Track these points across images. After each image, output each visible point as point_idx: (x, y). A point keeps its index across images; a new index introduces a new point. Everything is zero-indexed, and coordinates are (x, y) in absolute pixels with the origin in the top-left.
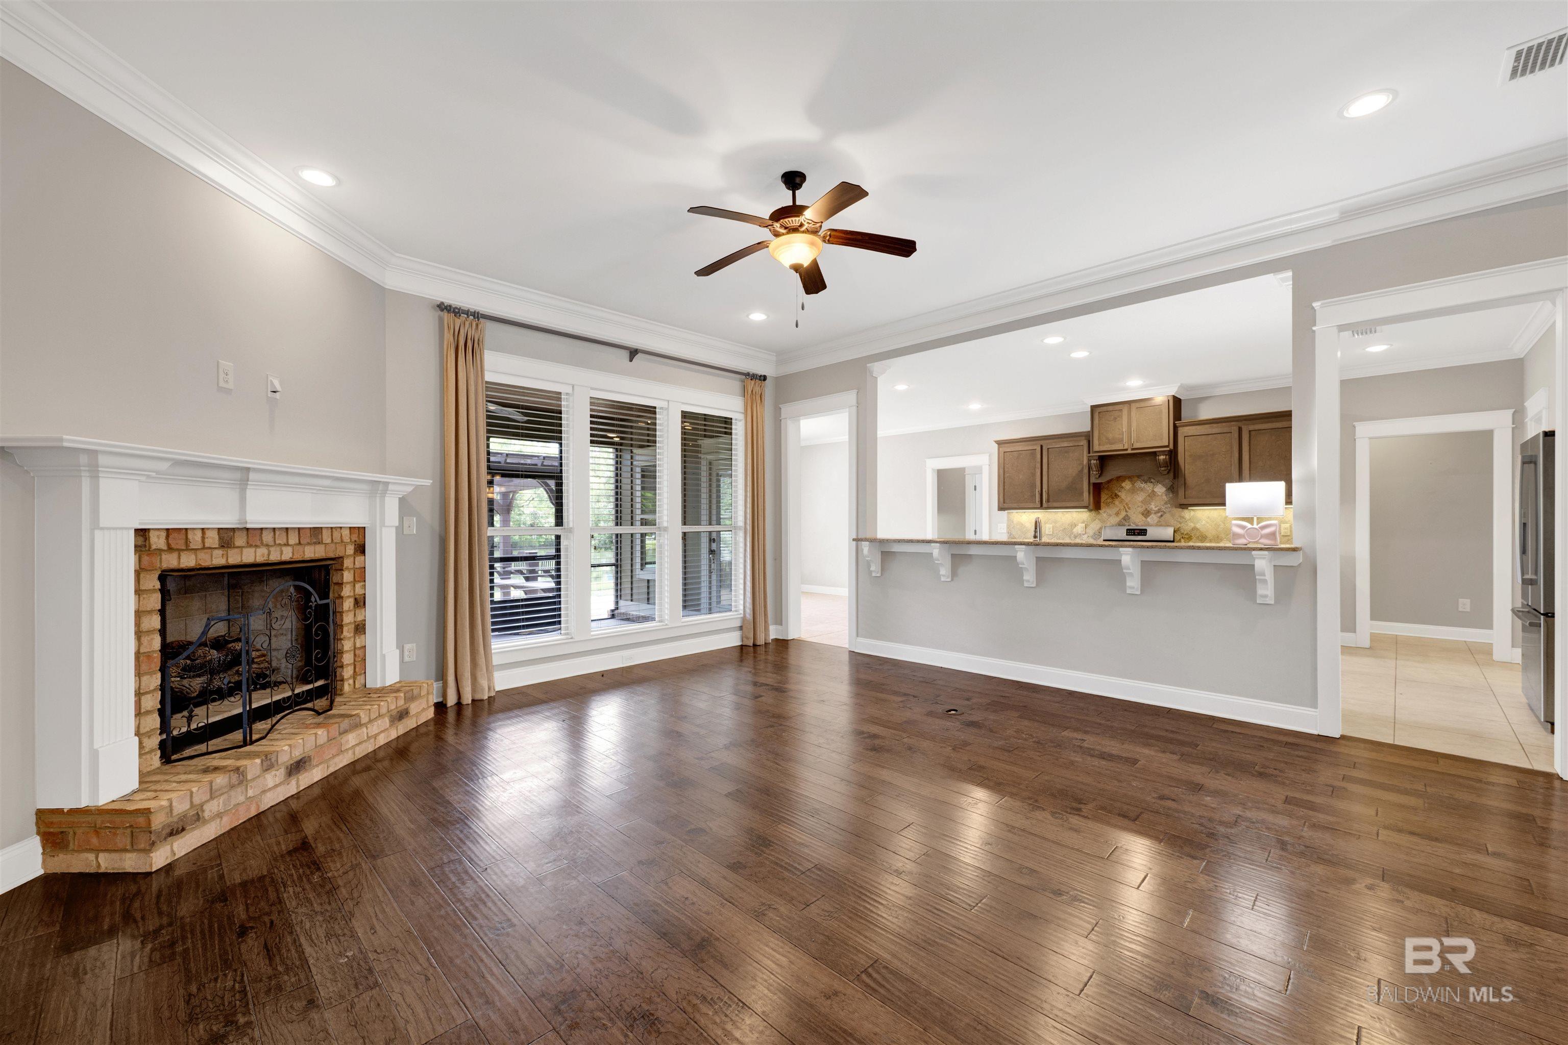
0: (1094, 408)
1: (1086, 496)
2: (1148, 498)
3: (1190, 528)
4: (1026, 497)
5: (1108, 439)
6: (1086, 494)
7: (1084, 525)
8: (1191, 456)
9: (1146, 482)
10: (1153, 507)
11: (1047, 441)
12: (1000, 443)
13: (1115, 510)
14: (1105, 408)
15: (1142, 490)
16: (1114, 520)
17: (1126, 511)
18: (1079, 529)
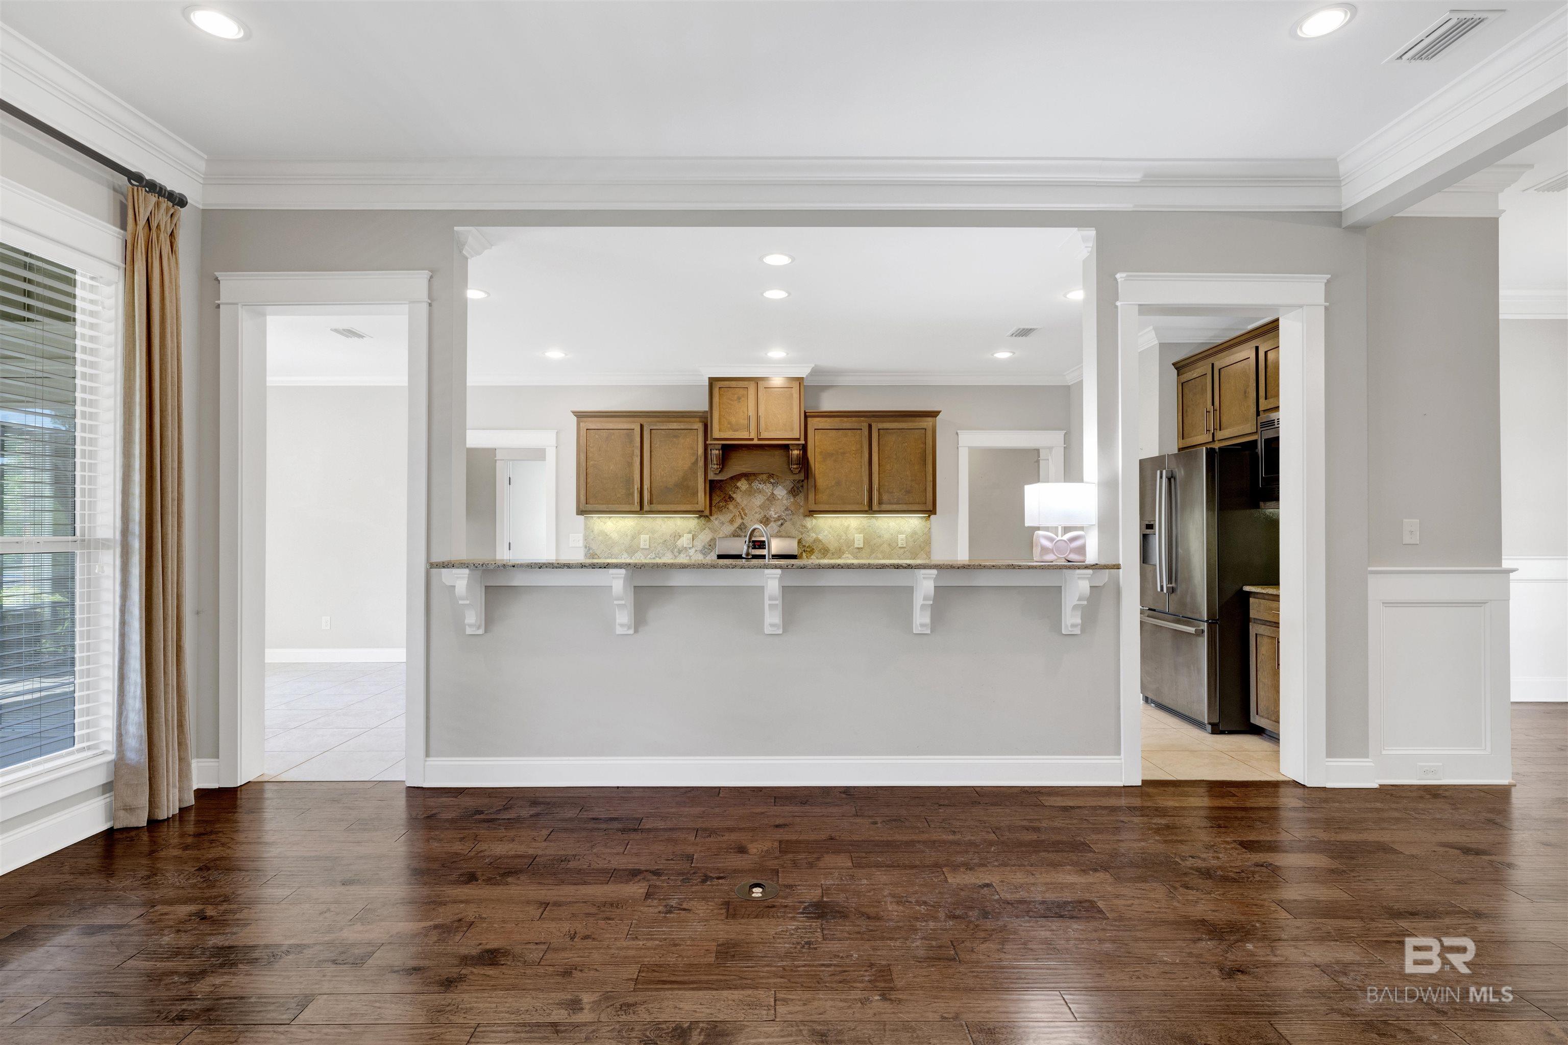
0: (713, 381)
1: (702, 498)
2: (767, 502)
3: (812, 540)
4: (619, 495)
5: (729, 423)
6: (701, 494)
7: (690, 536)
8: (821, 453)
9: (764, 483)
10: (773, 513)
11: (649, 420)
12: (581, 416)
13: (729, 516)
14: (727, 383)
15: (760, 491)
16: (729, 529)
17: (742, 518)
18: (685, 541)
